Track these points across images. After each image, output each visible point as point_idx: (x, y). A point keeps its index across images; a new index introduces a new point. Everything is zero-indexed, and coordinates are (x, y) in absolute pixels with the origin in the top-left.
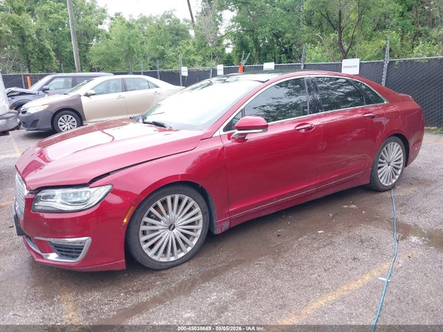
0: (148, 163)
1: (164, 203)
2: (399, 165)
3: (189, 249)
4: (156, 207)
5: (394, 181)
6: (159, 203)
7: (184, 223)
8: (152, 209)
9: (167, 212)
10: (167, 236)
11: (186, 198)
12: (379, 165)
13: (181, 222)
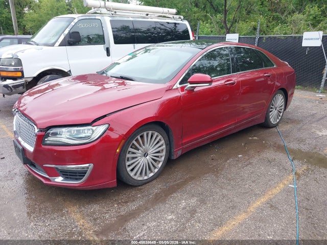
0: (133, 107)
1: (142, 137)
2: (281, 109)
3: (156, 170)
4: (137, 140)
5: (278, 120)
6: (139, 137)
7: (154, 151)
8: (134, 142)
9: (143, 144)
10: (142, 161)
11: (156, 134)
12: (271, 110)
13: (152, 151)
